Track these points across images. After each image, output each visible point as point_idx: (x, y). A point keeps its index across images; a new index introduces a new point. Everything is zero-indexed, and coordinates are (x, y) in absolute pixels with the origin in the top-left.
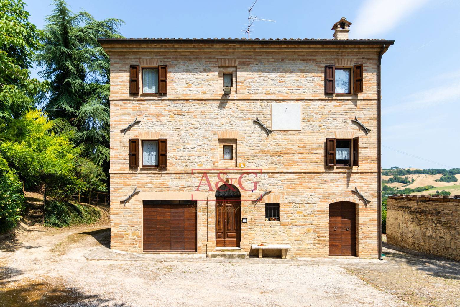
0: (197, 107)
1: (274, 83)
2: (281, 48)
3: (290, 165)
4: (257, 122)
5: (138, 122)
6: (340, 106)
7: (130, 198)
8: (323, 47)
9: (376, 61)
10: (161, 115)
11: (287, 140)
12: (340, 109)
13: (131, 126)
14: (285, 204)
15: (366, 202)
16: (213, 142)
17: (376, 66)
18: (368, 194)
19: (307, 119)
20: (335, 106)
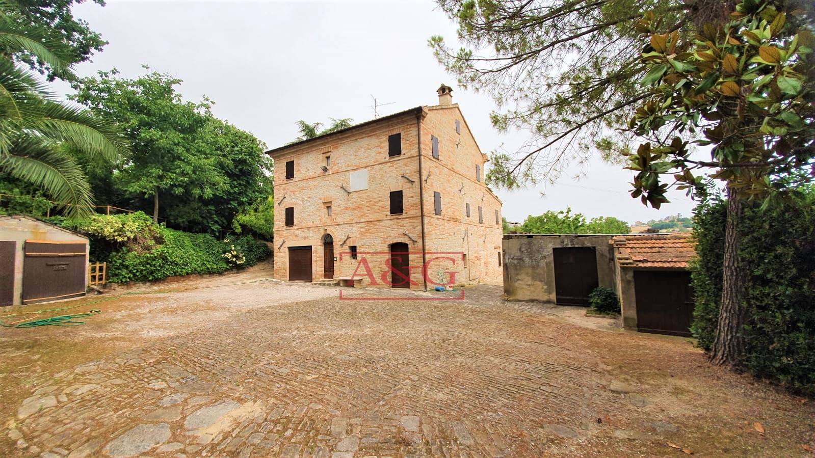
0: (311, 183)
1: (351, 158)
2: (352, 132)
3: (362, 216)
4: (342, 187)
5: (285, 198)
6: (393, 166)
7: (281, 246)
8: (377, 125)
9: (417, 125)
10: (295, 191)
11: (360, 197)
12: (393, 168)
13: (282, 201)
14: (360, 247)
15: (414, 242)
16: (320, 205)
17: (417, 129)
18: (415, 235)
19: (372, 179)
20: (389, 167)
